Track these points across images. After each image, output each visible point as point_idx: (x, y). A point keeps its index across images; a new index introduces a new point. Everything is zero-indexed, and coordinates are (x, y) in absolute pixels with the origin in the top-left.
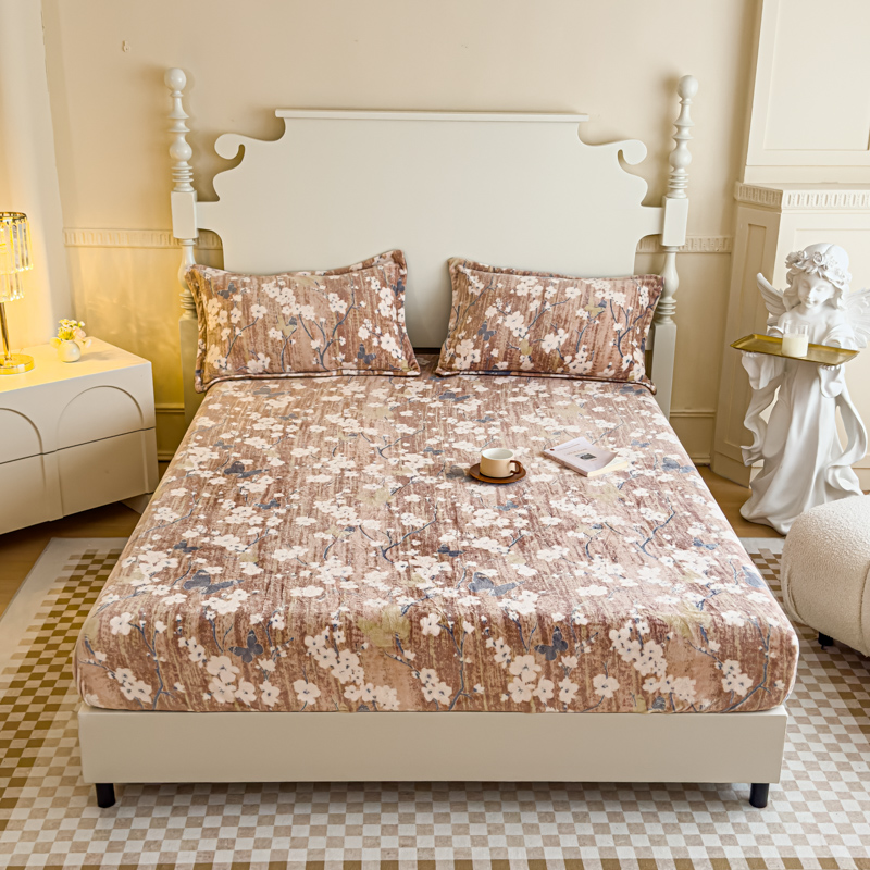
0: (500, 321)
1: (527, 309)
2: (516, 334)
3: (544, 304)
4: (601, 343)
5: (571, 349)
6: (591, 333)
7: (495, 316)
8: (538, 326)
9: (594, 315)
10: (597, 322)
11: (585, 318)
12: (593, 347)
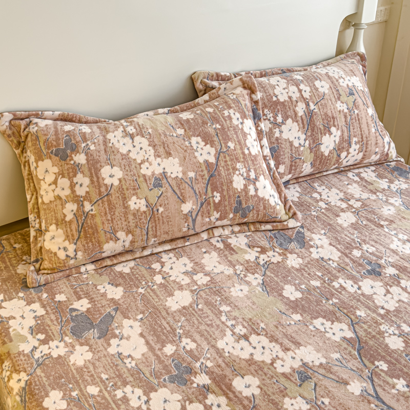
0: (277, 135)
1: (296, 114)
2: (296, 144)
3: (307, 105)
4: (367, 132)
5: (345, 145)
6: (356, 125)
7: (271, 129)
8: (313, 130)
9: (351, 105)
10: (356, 112)
11: (346, 110)
12: (362, 138)
